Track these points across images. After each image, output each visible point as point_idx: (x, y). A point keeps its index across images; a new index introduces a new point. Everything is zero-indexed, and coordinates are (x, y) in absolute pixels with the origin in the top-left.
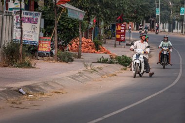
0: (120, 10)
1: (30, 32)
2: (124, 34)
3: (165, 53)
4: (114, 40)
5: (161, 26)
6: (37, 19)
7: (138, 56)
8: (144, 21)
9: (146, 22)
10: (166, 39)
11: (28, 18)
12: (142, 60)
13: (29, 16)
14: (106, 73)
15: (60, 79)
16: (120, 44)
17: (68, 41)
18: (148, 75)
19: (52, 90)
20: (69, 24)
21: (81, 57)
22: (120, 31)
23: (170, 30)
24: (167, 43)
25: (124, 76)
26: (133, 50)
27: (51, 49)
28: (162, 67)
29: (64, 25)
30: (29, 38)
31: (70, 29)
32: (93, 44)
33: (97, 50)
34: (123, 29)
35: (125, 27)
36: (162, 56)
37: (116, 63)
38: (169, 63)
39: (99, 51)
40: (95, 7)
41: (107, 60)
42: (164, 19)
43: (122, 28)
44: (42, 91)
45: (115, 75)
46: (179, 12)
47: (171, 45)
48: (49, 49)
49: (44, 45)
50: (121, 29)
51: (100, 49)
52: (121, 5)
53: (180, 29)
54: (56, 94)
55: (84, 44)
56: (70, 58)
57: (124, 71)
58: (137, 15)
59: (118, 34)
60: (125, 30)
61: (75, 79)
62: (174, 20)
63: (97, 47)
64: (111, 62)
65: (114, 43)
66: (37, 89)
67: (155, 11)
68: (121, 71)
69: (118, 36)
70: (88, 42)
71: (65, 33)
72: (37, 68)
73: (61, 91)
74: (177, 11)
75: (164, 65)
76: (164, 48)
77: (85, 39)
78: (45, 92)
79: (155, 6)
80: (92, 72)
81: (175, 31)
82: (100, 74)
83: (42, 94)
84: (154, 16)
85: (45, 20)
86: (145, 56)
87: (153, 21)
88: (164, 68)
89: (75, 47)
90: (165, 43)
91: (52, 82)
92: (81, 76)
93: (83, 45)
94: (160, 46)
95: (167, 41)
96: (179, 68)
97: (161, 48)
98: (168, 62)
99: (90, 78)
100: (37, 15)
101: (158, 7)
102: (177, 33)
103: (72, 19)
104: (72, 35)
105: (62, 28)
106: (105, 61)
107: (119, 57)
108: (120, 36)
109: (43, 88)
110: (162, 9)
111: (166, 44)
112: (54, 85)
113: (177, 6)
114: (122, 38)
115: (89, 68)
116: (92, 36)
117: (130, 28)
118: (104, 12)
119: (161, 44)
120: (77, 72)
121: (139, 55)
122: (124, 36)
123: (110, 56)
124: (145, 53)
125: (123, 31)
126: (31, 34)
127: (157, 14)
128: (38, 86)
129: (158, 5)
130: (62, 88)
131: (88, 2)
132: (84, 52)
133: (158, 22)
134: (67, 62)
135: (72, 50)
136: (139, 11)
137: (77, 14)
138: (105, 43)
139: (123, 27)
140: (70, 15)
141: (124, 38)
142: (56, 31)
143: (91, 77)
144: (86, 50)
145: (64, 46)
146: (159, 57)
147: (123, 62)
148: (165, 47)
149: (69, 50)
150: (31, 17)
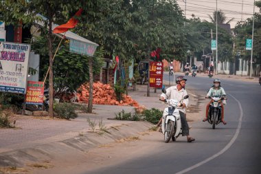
0: (149, 42)
1: (13, 74)
2: (161, 76)
3: (215, 105)
4: (146, 86)
5: (219, 65)
6: (23, 55)
7: (172, 110)
8: (195, 59)
9: (197, 60)
10: (217, 85)
11: (11, 54)
12: (178, 116)
13: (11, 50)
14: (124, 135)
15: (46, 145)
16: (155, 92)
17: (75, 87)
18: (185, 138)
19: (31, 163)
20: (76, 63)
21: (93, 111)
22: (154, 73)
23: (232, 72)
24: (219, 91)
25: (150, 140)
26: (165, 101)
27: (45, 99)
28: (211, 126)
29: (69, 63)
30: (12, 82)
31: (78, 70)
32: (112, 92)
33: (119, 100)
34: (159, 70)
35: (162, 67)
36: (211, 110)
37: (143, 120)
38: (221, 121)
39: (121, 102)
40: (112, 37)
41: (129, 115)
42: (223, 56)
43: (158, 68)
44: (13, 164)
45: (137, 138)
46: (245, 45)
47: (225, 94)
48: (42, 99)
49: (34, 93)
50: (157, 70)
51: (123, 99)
52: (151, 34)
53: (246, 70)
54: (36, 169)
55: (100, 91)
56: (71, 113)
57: (152, 133)
58: (180, 50)
59: (152, 77)
60: (162, 71)
61: (71, 145)
62: (237, 57)
63: (118, 95)
64: (135, 119)
65: (146, 90)
66: (6, 161)
67: (210, 44)
68: (148, 132)
69: (152, 80)
70: (106, 89)
71: (70, 75)
72: (18, 128)
73: (44, 164)
74: (241, 45)
75: (214, 124)
76: (214, 98)
77: (101, 84)
78: (18, 165)
79: (210, 37)
80: (100, 134)
81: (239, 73)
82: (115, 137)
83: (14, 169)
84: (209, 51)
85: (41, 57)
86: (181, 110)
87: (208, 59)
88: (214, 128)
89: (87, 96)
90: (215, 91)
91: (33, 150)
92: (82, 140)
93: (98, 93)
94: (209, 94)
95: (219, 88)
96: (236, 128)
97: (210, 98)
98: (220, 119)
99: (96, 143)
100: (24, 48)
101: (214, 39)
102: (242, 75)
103: (80, 55)
104: (81, 79)
105: (67, 68)
106: (126, 117)
107: (147, 111)
108: (156, 81)
109: (16, 158)
110: (220, 42)
111: (217, 92)
112: (35, 155)
113: (242, 37)
114: (158, 83)
115: (97, 128)
116: (113, 79)
117: (171, 68)
118: (125, 44)
119: (210, 92)
120: (77, 134)
121: (174, 108)
122: (162, 80)
123: (136, 109)
124: (182, 105)
125: (160, 73)
126: (15, 77)
127: (212, 49)
128: (8, 156)
129: (214, 36)
130: (48, 159)
131: (102, 30)
132: (99, 103)
133: (215, 60)
134: (68, 119)
135: (81, 100)
136: (184, 43)
137: (85, 47)
138: (134, 90)
139: (159, 66)
140: (73, 49)
141: (161, 84)
142: (51, 72)
143: (99, 141)
144: (103, 100)
145: (69, 94)
146: (207, 111)
147: (154, 119)
148: (216, 96)
149: (77, 101)
150: (15, 51)
